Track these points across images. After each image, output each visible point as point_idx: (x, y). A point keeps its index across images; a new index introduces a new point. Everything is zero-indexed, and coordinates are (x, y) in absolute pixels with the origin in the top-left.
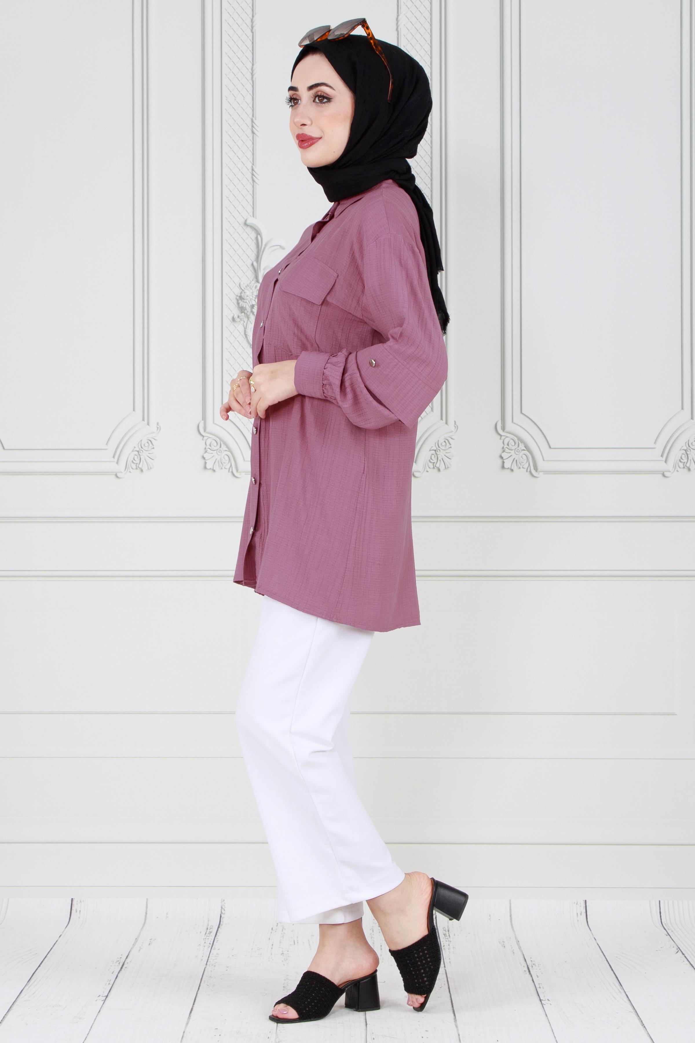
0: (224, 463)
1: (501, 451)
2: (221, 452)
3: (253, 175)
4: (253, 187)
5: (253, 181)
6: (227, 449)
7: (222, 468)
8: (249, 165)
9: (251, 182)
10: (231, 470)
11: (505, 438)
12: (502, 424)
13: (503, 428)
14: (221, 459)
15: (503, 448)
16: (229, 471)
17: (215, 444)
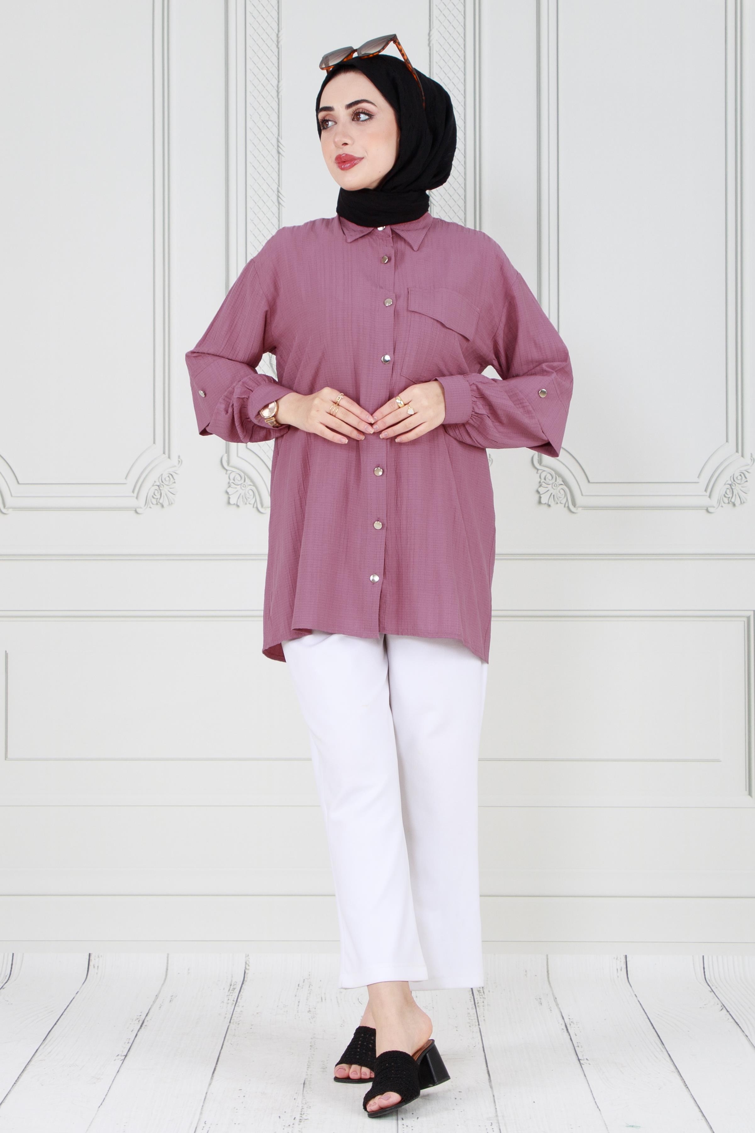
0: (248, 498)
1: (538, 485)
2: (245, 486)
3: (278, 197)
4: (279, 209)
5: (279, 203)
6: (251, 484)
7: (246, 504)
8: (275, 187)
9: (277, 204)
10: (255, 506)
11: (542, 472)
12: (538, 457)
13: (540, 462)
14: (245, 494)
15: (540, 482)
16: (253, 507)
17: (239, 478)
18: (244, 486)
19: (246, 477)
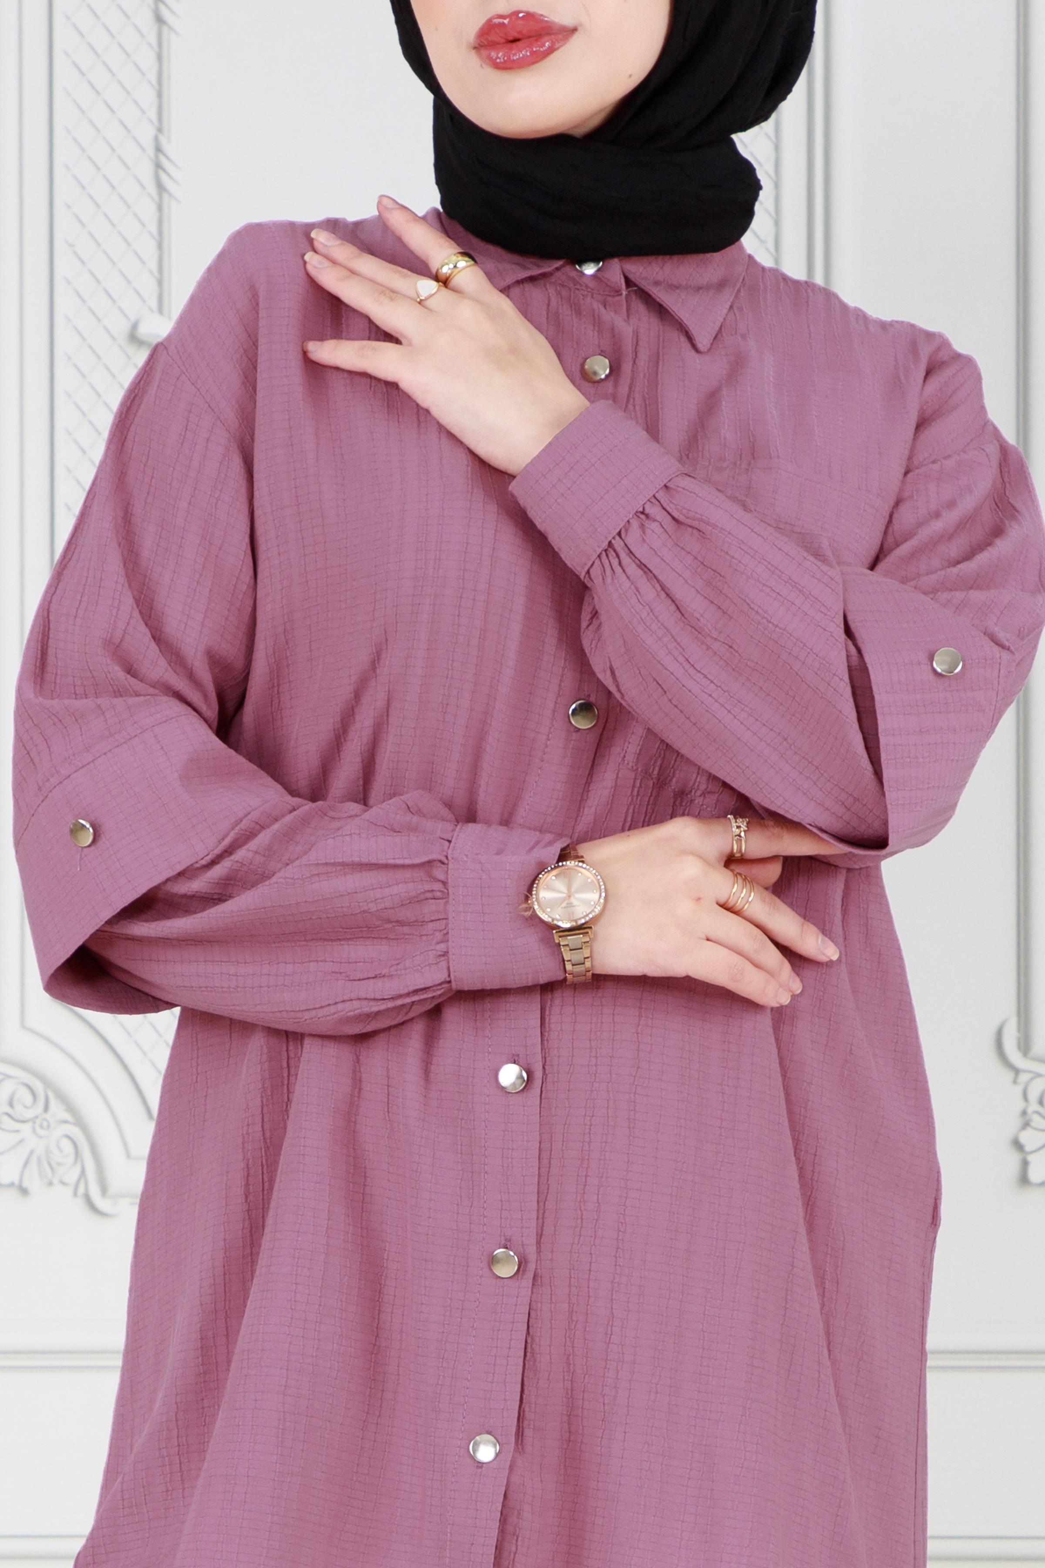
0: (59, 1164)
1: (1017, 1122)
2: (49, 1126)
3: (158, 166)
4: (160, 208)
5: (161, 188)
6: (68, 1117)
7: (51, 1184)
8: (146, 135)
9: (152, 189)
10: (81, 1190)
11: (1032, 1079)
12: (1019, 1031)
13: (1025, 1046)
14: (48, 1152)
15: (1024, 1113)
16: (75, 1194)
17: (28, 1099)
18: (45, 1124)
19: (51, 1095)
